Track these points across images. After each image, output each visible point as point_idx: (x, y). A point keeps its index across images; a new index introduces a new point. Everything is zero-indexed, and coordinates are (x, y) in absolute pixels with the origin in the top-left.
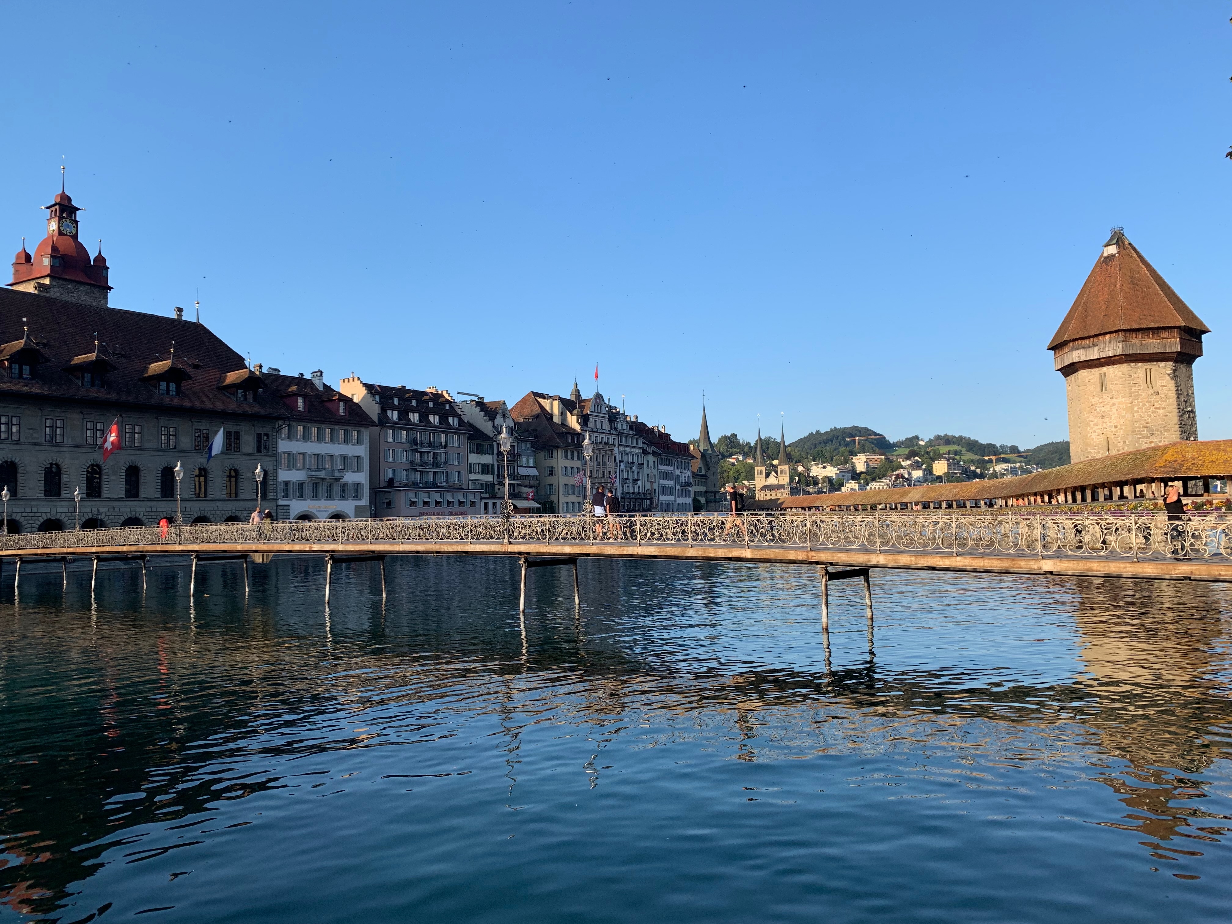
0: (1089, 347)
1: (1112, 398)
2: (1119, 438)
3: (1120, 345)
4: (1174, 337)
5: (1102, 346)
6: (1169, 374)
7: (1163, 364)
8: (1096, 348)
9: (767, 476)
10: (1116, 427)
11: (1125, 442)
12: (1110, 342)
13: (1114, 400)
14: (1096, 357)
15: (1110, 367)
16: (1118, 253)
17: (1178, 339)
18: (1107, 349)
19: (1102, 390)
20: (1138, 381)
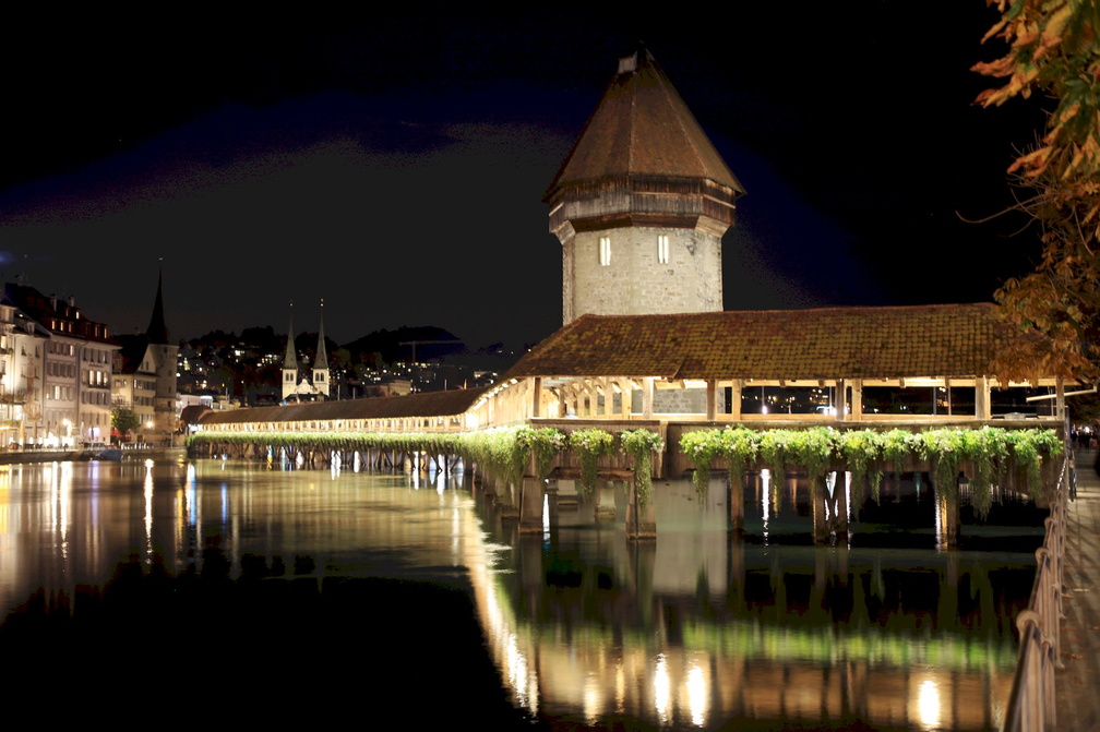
0: (588, 200)
1: (614, 276)
3: (627, 199)
4: (695, 192)
5: (604, 198)
6: (688, 246)
7: (683, 230)
8: (596, 201)
9: (299, 382)
12: (615, 194)
14: (596, 215)
15: (615, 230)
16: (637, 70)
17: (702, 197)
18: (610, 204)
20: (649, 253)
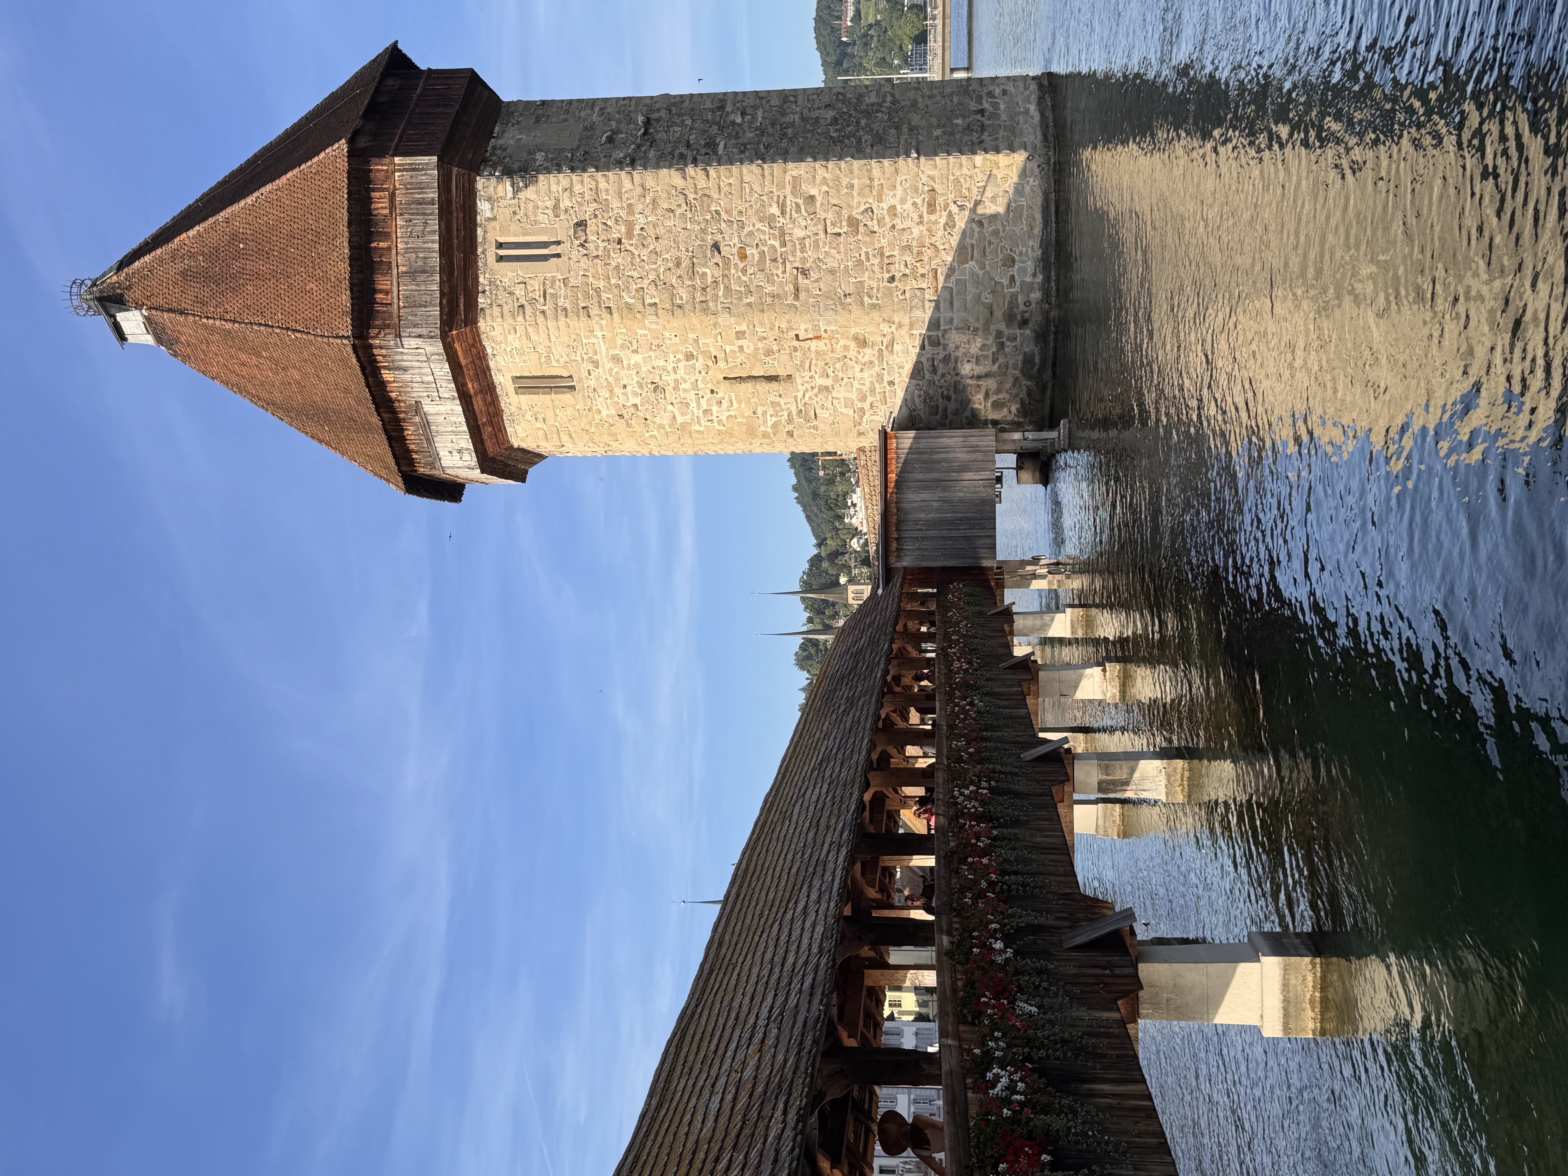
0: (426, 425)
1: (596, 364)
2: (728, 349)
3: (410, 343)
4: (389, 175)
5: (417, 392)
6: (516, 191)
7: (483, 208)
8: (428, 407)
10: (689, 356)
11: (740, 335)
12: (405, 369)
13: (602, 357)
14: (459, 409)
15: (492, 364)
16: (139, 307)
17: (397, 160)
18: (431, 378)
19: (573, 388)
20: (538, 287)
